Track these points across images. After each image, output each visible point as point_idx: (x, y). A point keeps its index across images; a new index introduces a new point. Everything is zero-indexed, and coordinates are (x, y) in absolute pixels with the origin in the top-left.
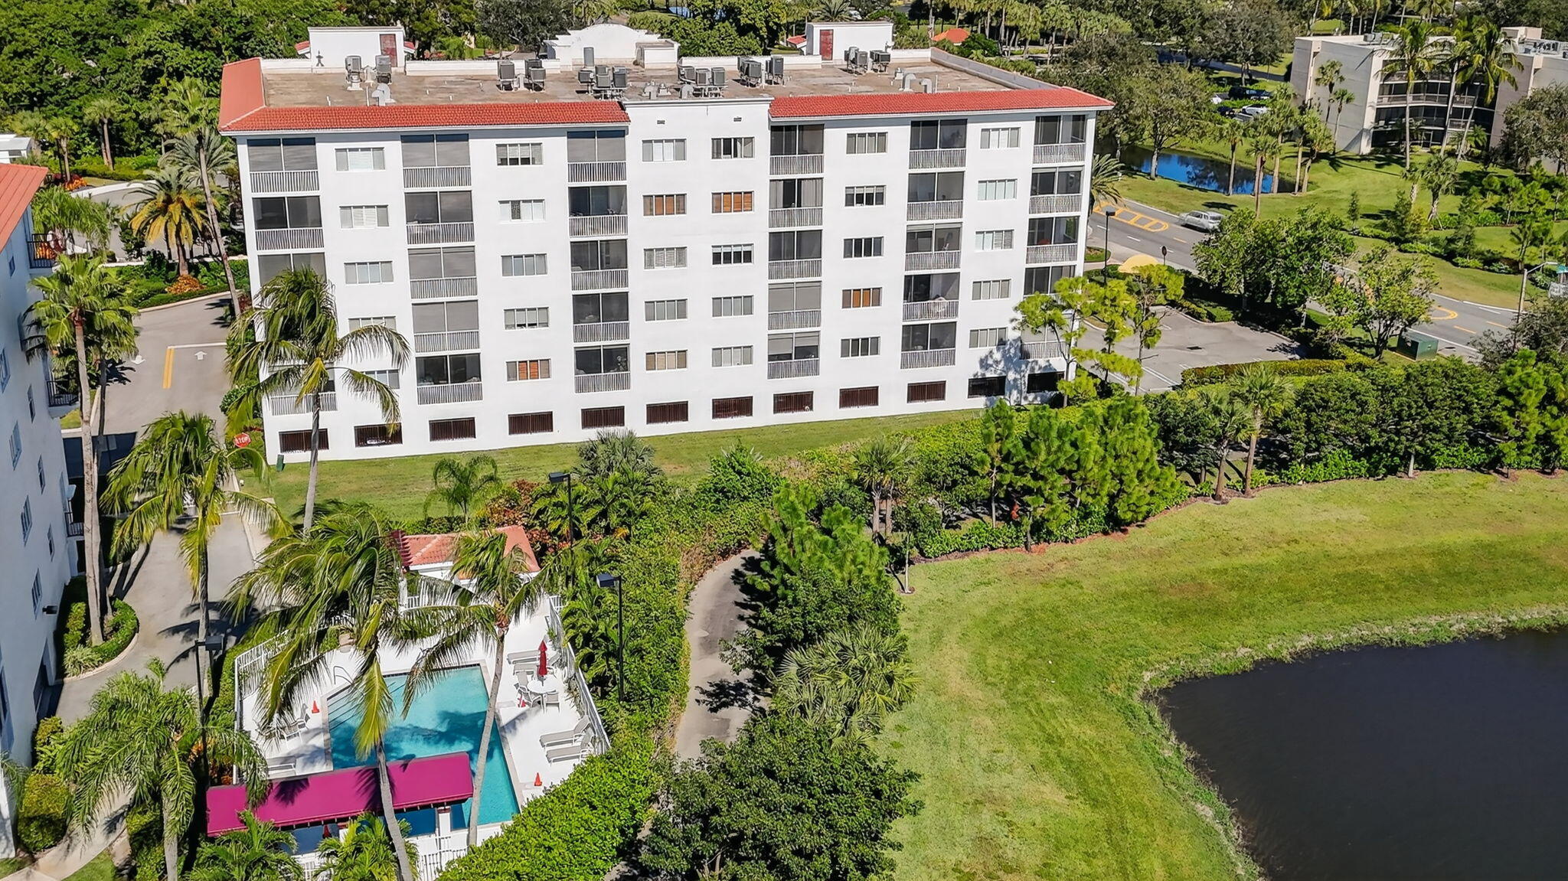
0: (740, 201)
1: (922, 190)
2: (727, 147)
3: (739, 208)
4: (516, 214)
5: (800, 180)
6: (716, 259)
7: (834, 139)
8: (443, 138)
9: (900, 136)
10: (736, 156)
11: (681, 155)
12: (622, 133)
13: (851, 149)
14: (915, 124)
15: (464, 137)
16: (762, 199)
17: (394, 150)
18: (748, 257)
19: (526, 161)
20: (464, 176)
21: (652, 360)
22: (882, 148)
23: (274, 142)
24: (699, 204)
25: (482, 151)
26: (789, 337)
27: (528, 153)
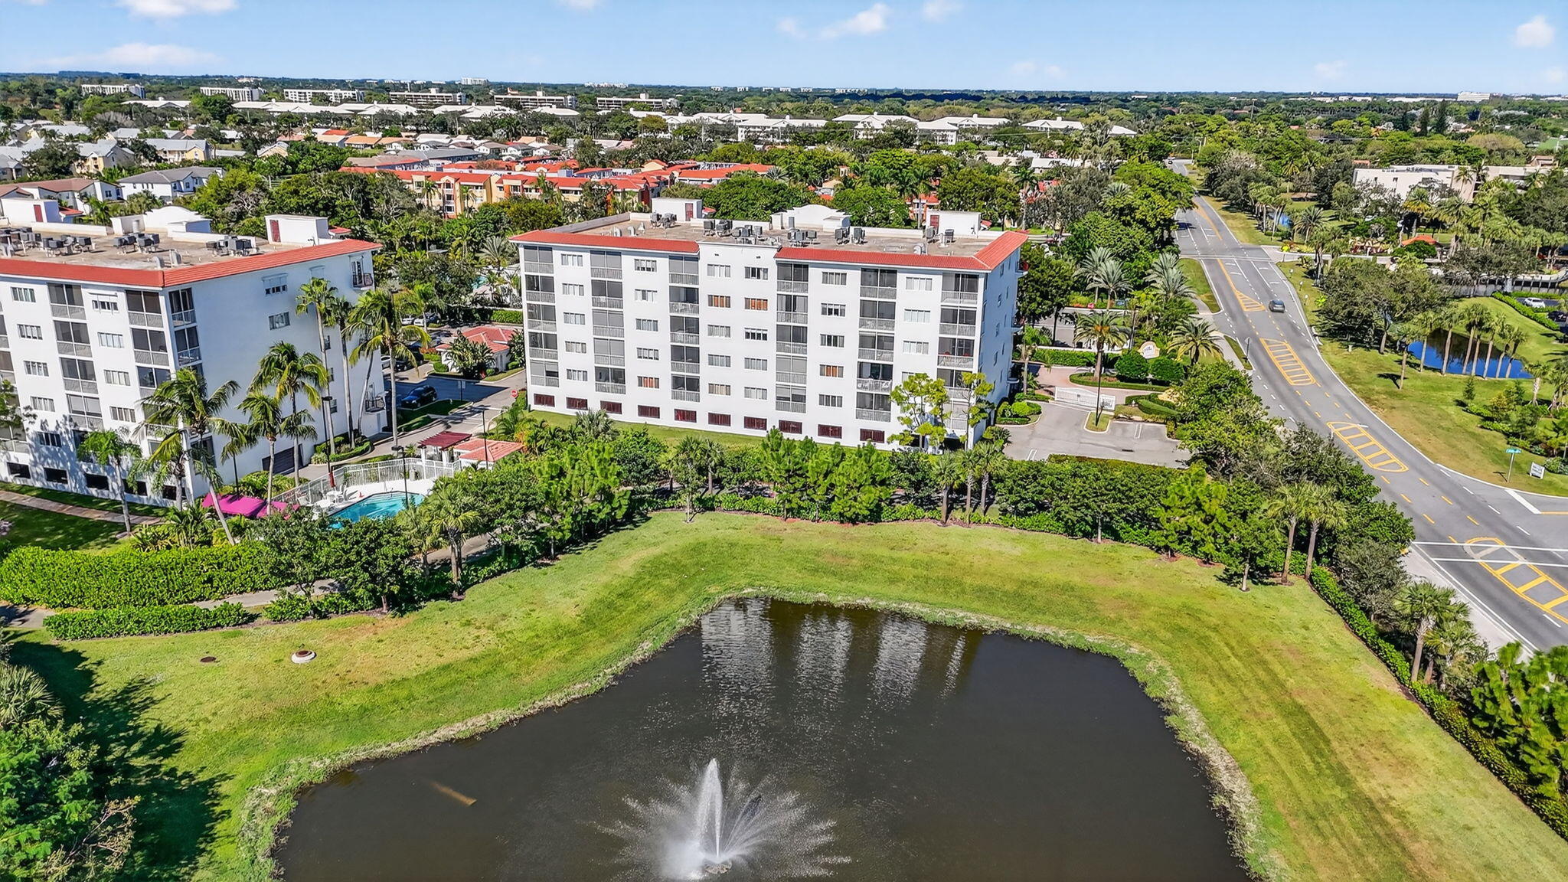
0: (759, 304)
1: (867, 310)
2: (754, 273)
3: (759, 308)
4: (644, 298)
5: (795, 297)
6: (747, 335)
7: (815, 274)
8: (609, 253)
9: (854, 277)
10: (759, 277)
11: (728, 274)
12: (697, 259)
13: (825, 281)
14: (864, 270)
15: (619, 254)
16: (773, 304)
17: (587, 256)
18: (765, 337)
19: (649, 269)
20: (619, 274)
21: (712, 388)
22: (844, 282)
23: (534, 248)
24: (738, 302)
25: (627, 262)
26: (787, 388)
27: (649, 265)
